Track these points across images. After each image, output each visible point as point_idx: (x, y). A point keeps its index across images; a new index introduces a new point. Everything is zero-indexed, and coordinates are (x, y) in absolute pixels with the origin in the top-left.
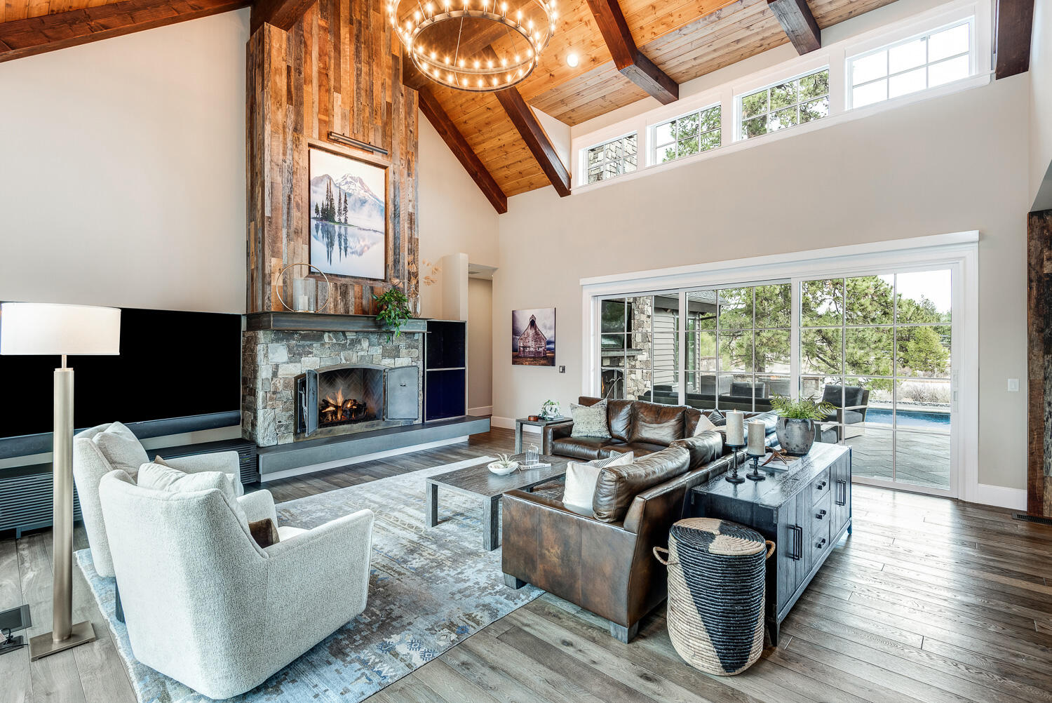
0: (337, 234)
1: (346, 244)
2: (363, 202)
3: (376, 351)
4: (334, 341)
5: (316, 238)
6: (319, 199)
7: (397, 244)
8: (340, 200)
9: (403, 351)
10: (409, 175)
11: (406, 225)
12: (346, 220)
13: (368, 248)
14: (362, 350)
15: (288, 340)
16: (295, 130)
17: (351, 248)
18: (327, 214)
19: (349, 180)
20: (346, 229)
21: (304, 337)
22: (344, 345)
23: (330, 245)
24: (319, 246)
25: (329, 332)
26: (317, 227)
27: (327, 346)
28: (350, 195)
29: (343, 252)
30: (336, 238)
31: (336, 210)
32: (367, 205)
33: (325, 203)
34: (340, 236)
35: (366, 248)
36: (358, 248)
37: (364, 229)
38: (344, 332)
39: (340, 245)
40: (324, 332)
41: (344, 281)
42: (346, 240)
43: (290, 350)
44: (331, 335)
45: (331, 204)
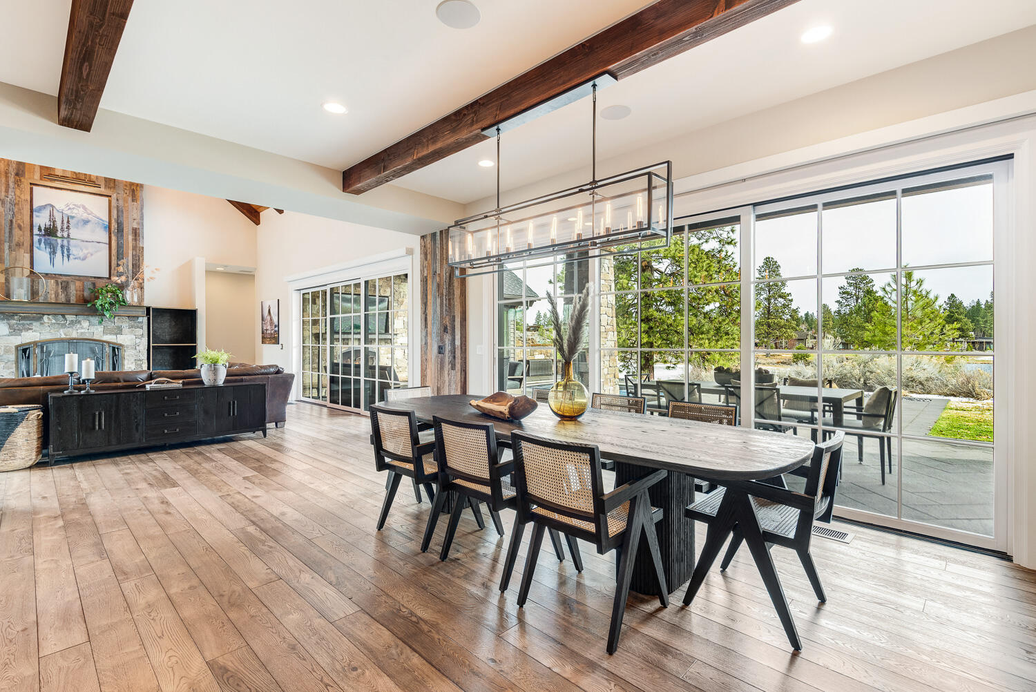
0: (59, 245)
1: (69, 252)
2: (86, 222)
3: (97, 329)
4: (54, 321)
5: (39, 249)
6: (41, 220)
7: (121, 252)
8: (63, 221)
9: (126, 329)
10: (133, 201)
11: (130, 237)
12: (68, 235)
13: (92, 255)
14: (82, 328)
15: (8, 319)
16: (17, 174)
17: (74, 255)
18: (50, 232)
19: (71, 206)
20: (68, 242)
21: (24, 318)
22: (64, 324)
23: (53, 253)
24: (41, 255)
25: (49, 315)
26: (40, 241)
27: (46, 325)
28: (73, 217)
29: (66, 258)
30: (59, 248)
31: (59, 228)
32: (90, 224)
33: (48, 223)
34: (62, 247)
35: (89, 255)
36: (81, 254)
37: (87, 241)
38: (63, 316)
39: (63, 253)
40: (44, 315)
41: (64, 279)
42: (68, 250)
43: (10, 327)
44: (50, 317)
45: (54, 224)
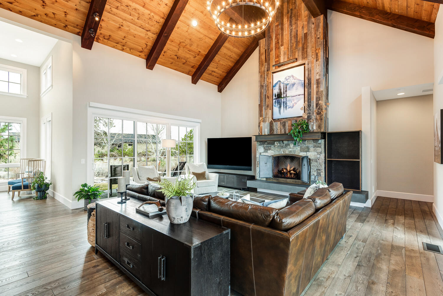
0: (283, 102)
1: (286, 105)
2: (293, 85)
3: (297, 149)
4: (279, 145)
5: (275, 106)
6: (276, 91)
7: (309, 98)
8: (284, 88)
9: (312, 149)
10: (317, 61)
11: (315, 86)
12: (286, 95)
13: (296, 104)
14: (290, 148)
15: (264, 145)
16: (267, 71)
17: (288, 106)
18: (279, 96)
19: (287, 78)
20: (286, 99)
21: (268, 144)
22: (283, 146)
23: (280, 107)
24: (276, 109)
25: (277, 141)
26: (275, 102)
27: (276, 147)
28: (288, 84)
29: (285, 109)
30: (282, 104)
31: (282, 93)
32: (295, 86)
33: (278, 91)
34: (284, 102)
35: (295, 104)
36: (291, 105)
37: (294, 96)
38: (283, 141)
39: (284, 106)
40: (275, 141)
41: (284, 120)
42: (286, 103)
43: (264, 148)
44: (277, 142)
45: (280, 91)
